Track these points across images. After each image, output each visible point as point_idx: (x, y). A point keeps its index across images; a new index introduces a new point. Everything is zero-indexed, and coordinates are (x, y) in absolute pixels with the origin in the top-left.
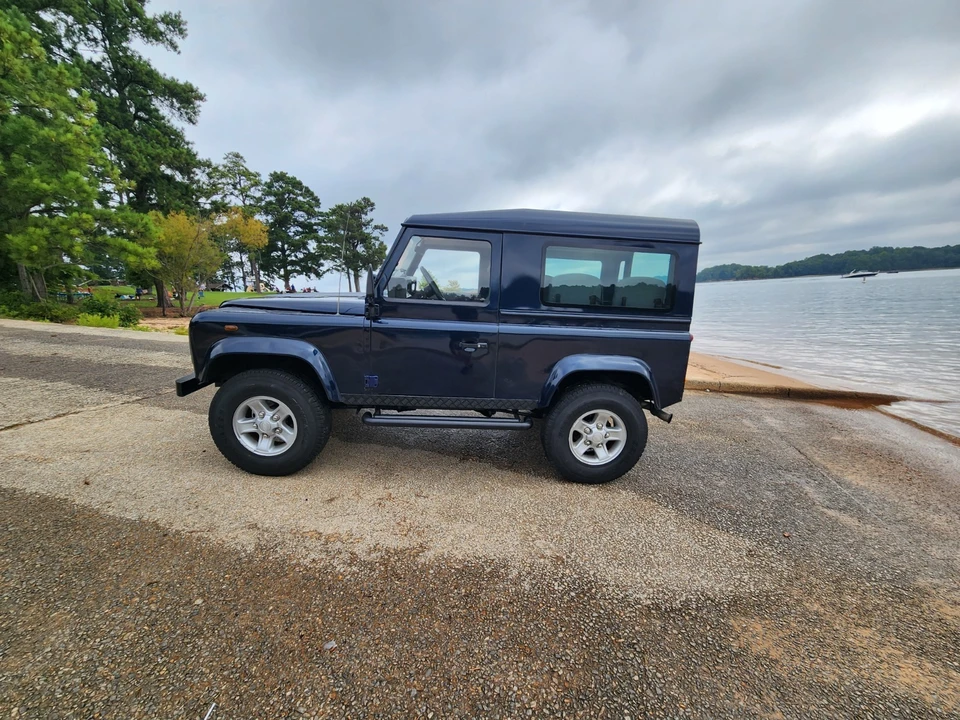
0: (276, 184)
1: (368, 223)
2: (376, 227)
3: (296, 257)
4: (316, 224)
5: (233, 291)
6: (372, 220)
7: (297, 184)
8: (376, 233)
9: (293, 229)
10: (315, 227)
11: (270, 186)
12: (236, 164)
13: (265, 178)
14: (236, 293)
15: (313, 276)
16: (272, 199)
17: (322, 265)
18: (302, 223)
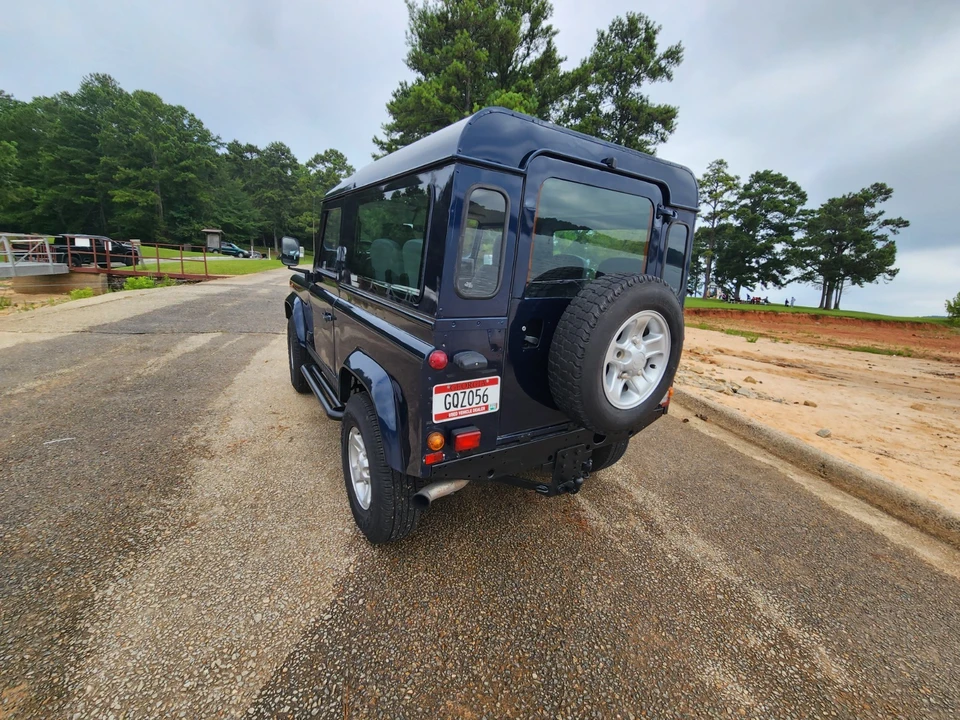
0: (756, 186)
1: (875, 217)
2: (886, 223)
3: (757, 262)
4: (792, 225)
5: (693, 296)
6: (881, 213)
7: (780, 181)
8: (885, 230)
9: (763, 232)
10: (790, 228)
11: (747, 188)
12: (718, 171)
13: (744, 181)
14: (695, 298)
15: (770, 284)
16: (747, 201)
17: (788, 272)
18: (776, 224)
